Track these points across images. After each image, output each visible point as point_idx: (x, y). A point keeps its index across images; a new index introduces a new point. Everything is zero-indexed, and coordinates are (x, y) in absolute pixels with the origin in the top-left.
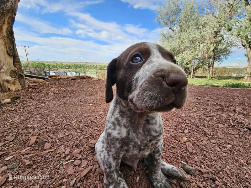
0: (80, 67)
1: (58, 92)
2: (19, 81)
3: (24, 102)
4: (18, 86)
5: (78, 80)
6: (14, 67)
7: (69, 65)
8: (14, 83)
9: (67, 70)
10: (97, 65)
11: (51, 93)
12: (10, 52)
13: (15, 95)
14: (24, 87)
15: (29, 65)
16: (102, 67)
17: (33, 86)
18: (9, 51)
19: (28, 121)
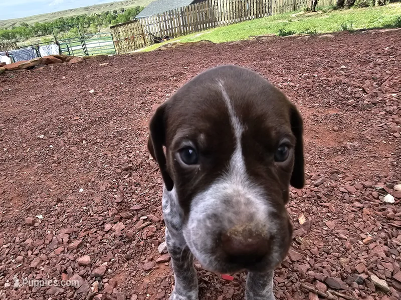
0: (72, 26)
5: (39, 67)
7: (42, 23)
9: (41, 39)
10: (116, 9)
16: (129, 13)
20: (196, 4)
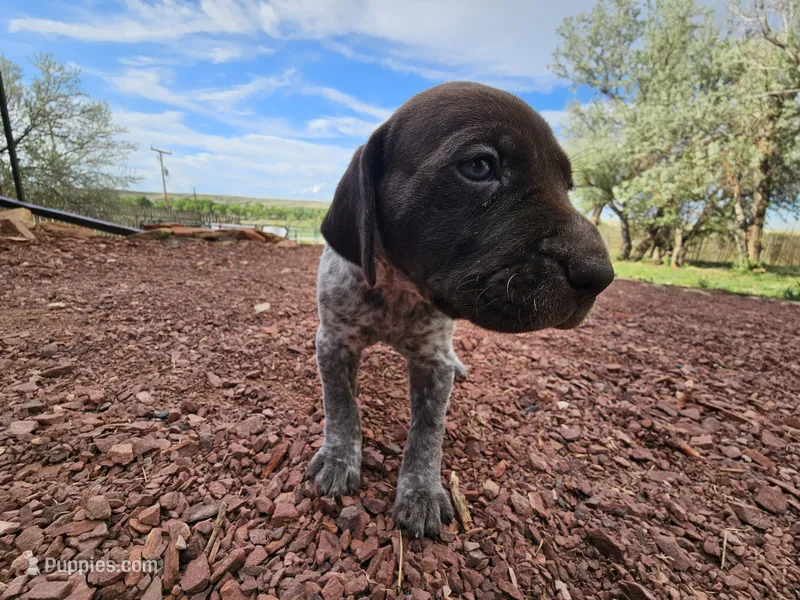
5: (225, 241)
7: (280, 208)
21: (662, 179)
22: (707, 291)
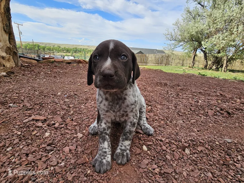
0: (80, 52)
1: (49, 72)
2: (13, 58)
3: (18, 77)
4: (12, 64)
5: (74, 64)
6: (9, 44)
7: (67, 48)
8: (9, 60)
9: (64, 54)
11: (42, 73)
12: (7, 29)
13: (10, 69)
14: (18, 64)
15: (22, 46)
17: (25, 65)
18: (5, 27)
19: (21, 89)
20: (138, 54)
21: (220, 39)
22: (236, 81)
